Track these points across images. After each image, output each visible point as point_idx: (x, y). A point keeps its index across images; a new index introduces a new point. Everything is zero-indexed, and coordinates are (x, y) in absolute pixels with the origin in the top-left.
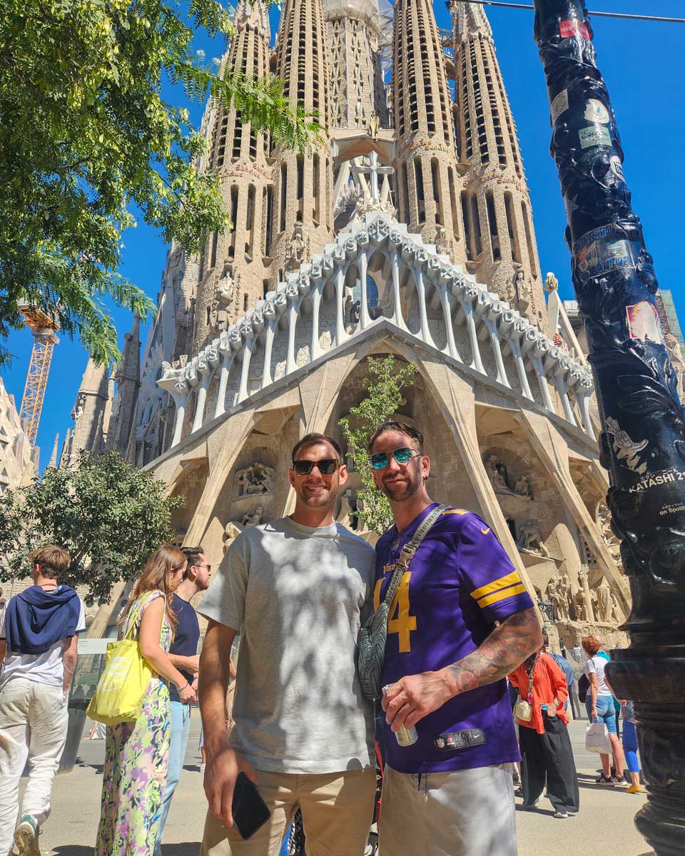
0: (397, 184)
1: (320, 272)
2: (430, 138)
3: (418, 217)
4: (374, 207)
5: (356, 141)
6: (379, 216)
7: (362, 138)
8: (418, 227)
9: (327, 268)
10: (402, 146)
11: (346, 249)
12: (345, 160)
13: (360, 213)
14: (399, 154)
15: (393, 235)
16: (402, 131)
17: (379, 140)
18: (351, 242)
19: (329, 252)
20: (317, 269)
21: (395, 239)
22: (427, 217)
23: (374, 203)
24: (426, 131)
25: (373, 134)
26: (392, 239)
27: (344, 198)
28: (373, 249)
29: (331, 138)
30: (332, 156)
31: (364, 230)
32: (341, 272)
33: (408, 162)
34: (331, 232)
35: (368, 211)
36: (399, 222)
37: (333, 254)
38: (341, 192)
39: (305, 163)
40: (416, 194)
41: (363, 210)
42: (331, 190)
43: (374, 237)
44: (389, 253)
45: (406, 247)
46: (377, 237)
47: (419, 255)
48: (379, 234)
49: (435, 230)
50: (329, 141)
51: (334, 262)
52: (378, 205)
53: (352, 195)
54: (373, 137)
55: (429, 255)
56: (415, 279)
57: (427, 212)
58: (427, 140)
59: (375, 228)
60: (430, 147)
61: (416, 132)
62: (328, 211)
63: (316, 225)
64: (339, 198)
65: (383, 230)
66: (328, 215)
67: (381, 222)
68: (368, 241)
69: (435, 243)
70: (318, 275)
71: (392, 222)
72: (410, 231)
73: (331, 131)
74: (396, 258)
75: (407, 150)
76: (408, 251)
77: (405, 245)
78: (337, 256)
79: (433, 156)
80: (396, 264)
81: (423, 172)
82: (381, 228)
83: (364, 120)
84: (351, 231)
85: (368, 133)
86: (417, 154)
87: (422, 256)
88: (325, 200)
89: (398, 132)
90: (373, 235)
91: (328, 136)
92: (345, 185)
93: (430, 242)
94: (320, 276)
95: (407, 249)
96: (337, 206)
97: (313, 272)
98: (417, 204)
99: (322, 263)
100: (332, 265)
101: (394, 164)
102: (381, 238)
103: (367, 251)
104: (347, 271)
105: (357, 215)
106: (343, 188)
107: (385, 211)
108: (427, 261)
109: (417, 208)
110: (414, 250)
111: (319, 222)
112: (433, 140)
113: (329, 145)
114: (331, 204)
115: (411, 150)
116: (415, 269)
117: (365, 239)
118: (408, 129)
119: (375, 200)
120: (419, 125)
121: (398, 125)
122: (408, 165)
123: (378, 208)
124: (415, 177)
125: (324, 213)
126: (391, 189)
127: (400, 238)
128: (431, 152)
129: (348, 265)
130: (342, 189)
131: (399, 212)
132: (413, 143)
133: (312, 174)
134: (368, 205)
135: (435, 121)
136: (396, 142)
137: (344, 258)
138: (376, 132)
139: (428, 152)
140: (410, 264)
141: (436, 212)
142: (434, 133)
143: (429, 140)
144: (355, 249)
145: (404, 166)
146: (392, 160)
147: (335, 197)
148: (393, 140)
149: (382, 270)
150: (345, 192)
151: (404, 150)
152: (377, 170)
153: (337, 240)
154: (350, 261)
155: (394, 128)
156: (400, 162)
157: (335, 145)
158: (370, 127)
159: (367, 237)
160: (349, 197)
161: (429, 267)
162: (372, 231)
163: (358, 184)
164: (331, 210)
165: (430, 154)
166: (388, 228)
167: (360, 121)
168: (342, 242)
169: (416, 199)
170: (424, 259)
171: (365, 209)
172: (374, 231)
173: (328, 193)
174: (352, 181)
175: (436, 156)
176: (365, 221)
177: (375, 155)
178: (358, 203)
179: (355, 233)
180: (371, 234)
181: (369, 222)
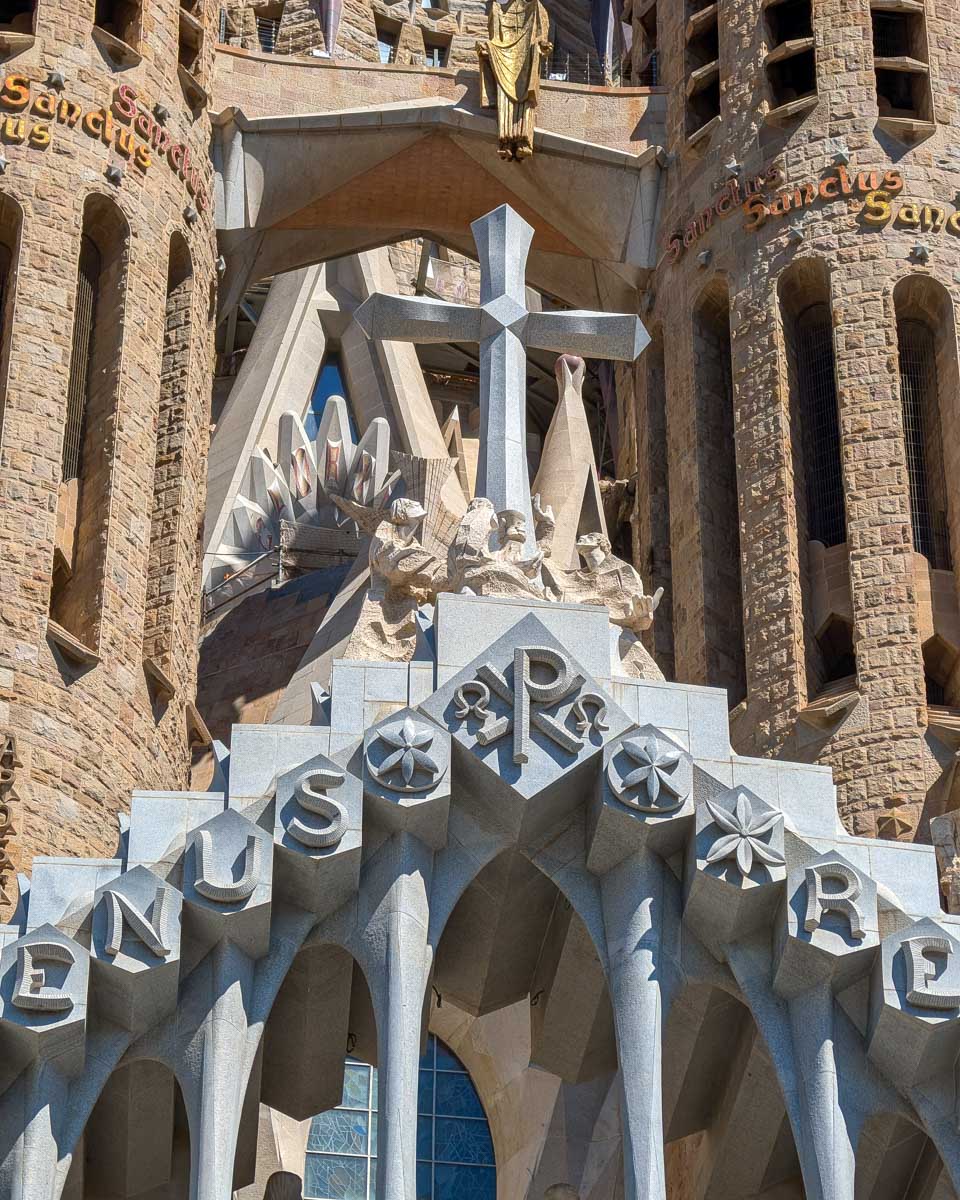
0: (660, 433)
1: (75, 991)
2: (895, 155)
3: (799, 651)
4: (500, 561)
5: (383, 143)
6: (530, 624)
7: (427, 127)
8: (803, 719)
9: (129, 964)
10: (703, 196)
11: (278, 838)
12: (300, 260)
13: (398, 598)
14: (678, 239)
15: (629, 760)
16: (706, 101)
17: (545, 147)
18: (320, 784)
19: (154, 847)
20: (54, 965)
21: (642, 787)
22: (867, 656)
23: (502, 536)
24: (869, 111)
25: (505, 110)
26: (617, 783)
27: (277, 508)
28: (482, 849)
29: (216, 108)
30: (215, 223)
31: (421, 713)
32: (232, 997)
33: (739, 296)
34: (176, 717)
35: (453, 585)
36: (671, 676)
37: (187, 866)
38: (255, 465)
39: (25, 255)
40: (790, 505)
41: (417, 577)
42: (193, 440)
43: (492, 761)
44: (597, 882)
45: (721, 847)
46: (513, 765)
47: (815, 912)
48: (528, 747)
49: (922, 749)
50: (202, 130)
51: (187, 918)
52: (529, 550)
53: (337, 486)
54: (506, 127)
55: (887, 913)
56: (785, 1079)
57: (869, 626)
58: (870, 164)
59: (504, 704)
60: (892, 209)
61: (800, 117)
62: (160, 571)
63: (72, 664)
64: (243, 507)
65: (558, 722)
66: (159, 600)
67: (546, 666)
68: (444, 790)
69: (923, 837)
70: (62, 1009)
71: (618, 668)
72: (746, 741)
73: (218, 71)
74: (644, 920)
75: (733, 220)
76: (736, 874)
77: (718, 830)
78: (217, 875)
79: (908, 269)
80: (645, 962)
81: (842, 367)
82: (542, 704)
83: (436, 26)
84: (322, 714)
85: (471, 100)
86: (806, 252)
87: (840, 919)
88: (144, 501)
89: (676, 101)
90: (483, 748)
91: (195, 99)
92: (285, 422)
93: (887, 830)
94: (79, 1014)
95: (730, 861)
96: (222, 551)
97: (24, 990)
98: (793, 564)
99: (95, 924)
100: (170, 940)
101: (642, 297)
102: (539, 773)
103: (434, 862)
104: (283, 995)
105: (372, 610)
106: (270, 440)
107: (574, 596)
108: (876, 952)
109: (795, 591)
110: (777, 874)
111: (92, 641)
112: (909, 168)
113: (198, 157)
114: (185, 528)
115: (764, 225)
116: (784, 1005)
117: (425, 771)
118: (742, 88)
119: (506, 518)
120: (822, 68)
121: (672, 66)
122: (736, 318)
123: (527, 567)
124: (784, 389)
125: (137, 585)
126: (607, 468)
127: (681, 782)
128: (899, 245)
129: (291, 946)
130: (262, 441)
131: (666, 613)
132: (773, 178)
133: (66, 324)
134: (457, 549)
135: (932, 50)
136: (661, 166)
137: (262, 896)
138: (525, 100)
139: (876, 244)
140: (744, 967)
141: (927, 630)
142: (916, 123)
143: (887, 166)
144: (351, 840)
145: (713, 321)
146: (628, 276)
147: (217, 490)
148: (638, 149)
149: (540, 999)
150: (287, 463)
151: (712, 216)
152: (527, 328)
153: (224, 766)
154: (305, 926)
155: (649, 77)
156: (681, 291)
157: (239, 158)
158: (486, 61)
159: (440, 758)
160: (310, 503)
161: (892, 1000)
162: (475, 721)
163: (382, 422)
164: (184, 571)
165: (893, 252)
166: (594, 705)
167: (410, 35)
168: (251, 785)
169: (792, 533)
170: (852, 938)
171: (437, 570)
172: (493, 725)
173: (168, 459)
174: (338, 400)
175: (932, 269)
176: (428, 647)
177: (514, 238)
178: (384, 533)
179: (349, 731)
180: (468, 741)
181: (458, 659)
